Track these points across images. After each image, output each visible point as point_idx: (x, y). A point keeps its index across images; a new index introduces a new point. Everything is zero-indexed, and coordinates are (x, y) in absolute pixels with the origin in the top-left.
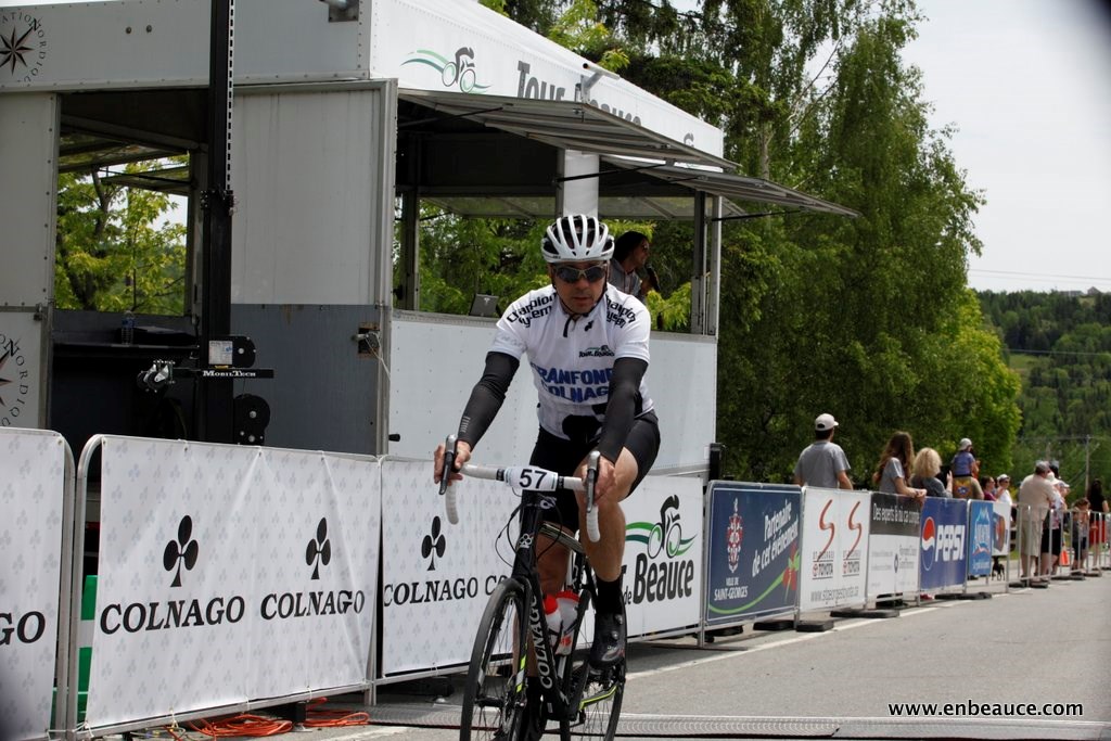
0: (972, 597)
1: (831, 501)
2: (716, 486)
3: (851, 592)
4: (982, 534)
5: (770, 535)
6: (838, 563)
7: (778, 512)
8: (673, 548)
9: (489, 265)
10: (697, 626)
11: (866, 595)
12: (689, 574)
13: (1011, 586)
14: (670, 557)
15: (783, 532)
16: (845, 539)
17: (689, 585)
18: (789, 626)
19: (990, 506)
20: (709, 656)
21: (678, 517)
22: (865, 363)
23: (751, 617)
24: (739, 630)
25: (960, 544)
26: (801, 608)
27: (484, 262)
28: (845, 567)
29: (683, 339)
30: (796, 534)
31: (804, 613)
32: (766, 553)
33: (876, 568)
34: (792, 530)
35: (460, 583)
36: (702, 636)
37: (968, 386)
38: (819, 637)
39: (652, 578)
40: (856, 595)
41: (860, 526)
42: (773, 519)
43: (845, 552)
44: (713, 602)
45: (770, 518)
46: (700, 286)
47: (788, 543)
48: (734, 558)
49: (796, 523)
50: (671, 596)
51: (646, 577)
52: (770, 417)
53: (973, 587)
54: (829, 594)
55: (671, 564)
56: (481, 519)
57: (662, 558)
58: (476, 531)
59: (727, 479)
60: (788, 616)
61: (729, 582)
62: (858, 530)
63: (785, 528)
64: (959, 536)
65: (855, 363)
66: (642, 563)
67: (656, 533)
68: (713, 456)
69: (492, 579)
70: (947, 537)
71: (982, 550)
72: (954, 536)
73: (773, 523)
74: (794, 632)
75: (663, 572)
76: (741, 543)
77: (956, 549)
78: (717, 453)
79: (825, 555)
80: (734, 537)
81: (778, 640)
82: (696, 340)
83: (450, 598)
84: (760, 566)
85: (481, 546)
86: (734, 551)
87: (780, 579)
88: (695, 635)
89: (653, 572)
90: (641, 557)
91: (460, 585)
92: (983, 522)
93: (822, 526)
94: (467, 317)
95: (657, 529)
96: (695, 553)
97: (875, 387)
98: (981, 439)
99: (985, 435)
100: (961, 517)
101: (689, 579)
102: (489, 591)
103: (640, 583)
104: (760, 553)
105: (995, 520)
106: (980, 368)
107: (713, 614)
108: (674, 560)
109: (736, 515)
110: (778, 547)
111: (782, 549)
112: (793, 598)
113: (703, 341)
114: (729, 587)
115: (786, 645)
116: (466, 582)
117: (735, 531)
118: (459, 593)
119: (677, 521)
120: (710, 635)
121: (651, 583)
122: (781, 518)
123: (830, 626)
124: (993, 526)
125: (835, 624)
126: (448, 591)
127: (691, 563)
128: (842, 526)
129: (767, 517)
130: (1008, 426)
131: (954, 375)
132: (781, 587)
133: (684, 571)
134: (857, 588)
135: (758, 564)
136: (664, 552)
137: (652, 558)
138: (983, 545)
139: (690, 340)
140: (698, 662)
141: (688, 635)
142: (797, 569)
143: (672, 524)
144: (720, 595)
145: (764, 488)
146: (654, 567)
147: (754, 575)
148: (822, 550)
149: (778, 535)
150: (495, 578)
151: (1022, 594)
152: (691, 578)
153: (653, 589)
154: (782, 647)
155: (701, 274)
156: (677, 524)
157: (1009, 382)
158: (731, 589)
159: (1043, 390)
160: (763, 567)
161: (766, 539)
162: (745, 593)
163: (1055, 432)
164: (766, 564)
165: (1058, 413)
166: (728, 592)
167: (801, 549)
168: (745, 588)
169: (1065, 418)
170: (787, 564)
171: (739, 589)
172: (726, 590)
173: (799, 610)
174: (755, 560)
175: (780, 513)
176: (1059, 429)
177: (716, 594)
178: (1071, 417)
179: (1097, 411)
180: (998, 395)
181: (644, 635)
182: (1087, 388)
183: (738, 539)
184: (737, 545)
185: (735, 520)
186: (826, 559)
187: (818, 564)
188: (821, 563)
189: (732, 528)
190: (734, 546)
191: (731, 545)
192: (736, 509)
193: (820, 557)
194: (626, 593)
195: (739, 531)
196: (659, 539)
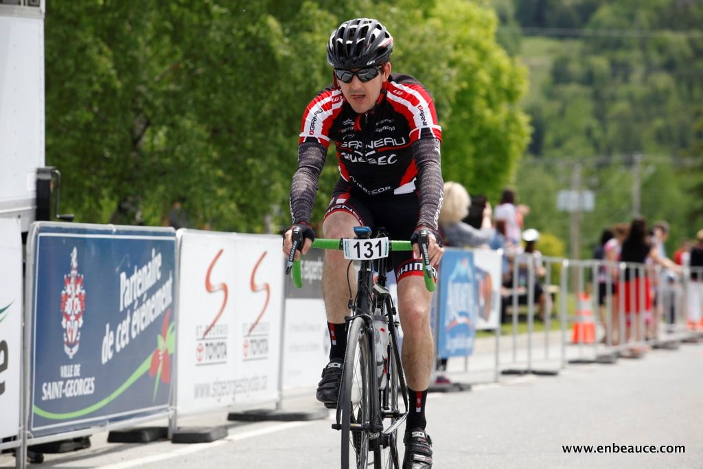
0: (442, 390)
1: (222, 251)
2: (43, 229)
3: (256, 383)
4: (460, 298)
5: (128, 302)
6: (235, 341)
7: (140, 267)
11: (280, 388)
12: (2, 362)
13: (504, 373)
15: (149, 297)
16: (245, 306)
18: (161, 434)
19: (471, 258)
22: (282, 49)
23: (101, 424)
24: (83, 442)
26: (181, 409)
28: (246, 346)
30: (169, 300)
31: (184, 415)
32: (123, 328)
33: (297, 348)
34: (164, 293)
36: (23, 453)
38: (204, 451)
40: (264, 388)
41: (267, 288)
42: (133, 278)
43: (245, 325)
44: (39, 403)
45: (128, 277)
47: (158, 313)
48: (73, 336)
49: (169, 283)
52: (144, 131)
54: (222, 387)
59: (61, 219)
60: (159, 421)
61: (65, 371)
62: (264, 293)
63: (152, 291)
65: (268, 52)
68: (41, 186)
71: (460, 320)
73: (131, 286)
74: (168, 444)
76: (84, 314)
78: (48, 182)
79: (213, 330)
80: (73, 305)
81: (141, 456)
82: (11, 14)
84: (113, 347)
86: (72, 326)
87: (146, 366)
88: (14, 452)
92: (462, 279)
93: (209, 287)
96: (11, 330)
97: (296, 84)
98: (470, 162)
99: (477, 155)
104: (114, 328)
105: (478, 277)
106: (470, 57)
107: (40, 421)
109: (74, 272)
110: (142, 319)
111: (147, 323)
112: (166, 395)
113: (20, 15)
114: (65, 380)
115: (151, 464)
117: (73, 296)
120: (36, 452)
122: (148, 274)
123: (222, 433)
124: (476, 285)
125: (230, 431)
127: (3, 345)
128: (239, 288)
129: (123, 275)
130: (509, 143)
131: (415, 64)
132: (147, 378)
134: (264, 377)
135: (110, 345)
138: (462, 314)
141: (5, 451)
142: (170, 352)
144: (52, 391)
145: (118, 233)
147: (104, 360)
148: (209, 324)
149: (141, 301)
151: (519, 384)
152: (5, 366)
158: (68, 382)
159: (572, 89)
160: (118, 349)
161: (122, 309)
162: (90, 388)
163: (590, 150)
164: (123, 344)
165: (594, 123)
166: (64, 387)
167: (177, 322)
168: (91, 381)
169: (605, 130)
170: (155, 344)
171: (80, 382)
172: (61, 383)
173: (176, 411)
174: (106, 340)
175: (145, 269)
176: (596, 145)
177: (44, 390)
178: (613, 129)
179: (650, 118)
180: (494, 96)
182: (636, 85)
183: (79, 309)
184: (77, 319)
185: (72, 280)
186: (216, 336)
187: (204, 342)
188: (209, 342)
189: (69, 291)
190: (73, 318)
191: (68, 317)
192: (74, 264)
193: (206, 333)
195: (79, 296)
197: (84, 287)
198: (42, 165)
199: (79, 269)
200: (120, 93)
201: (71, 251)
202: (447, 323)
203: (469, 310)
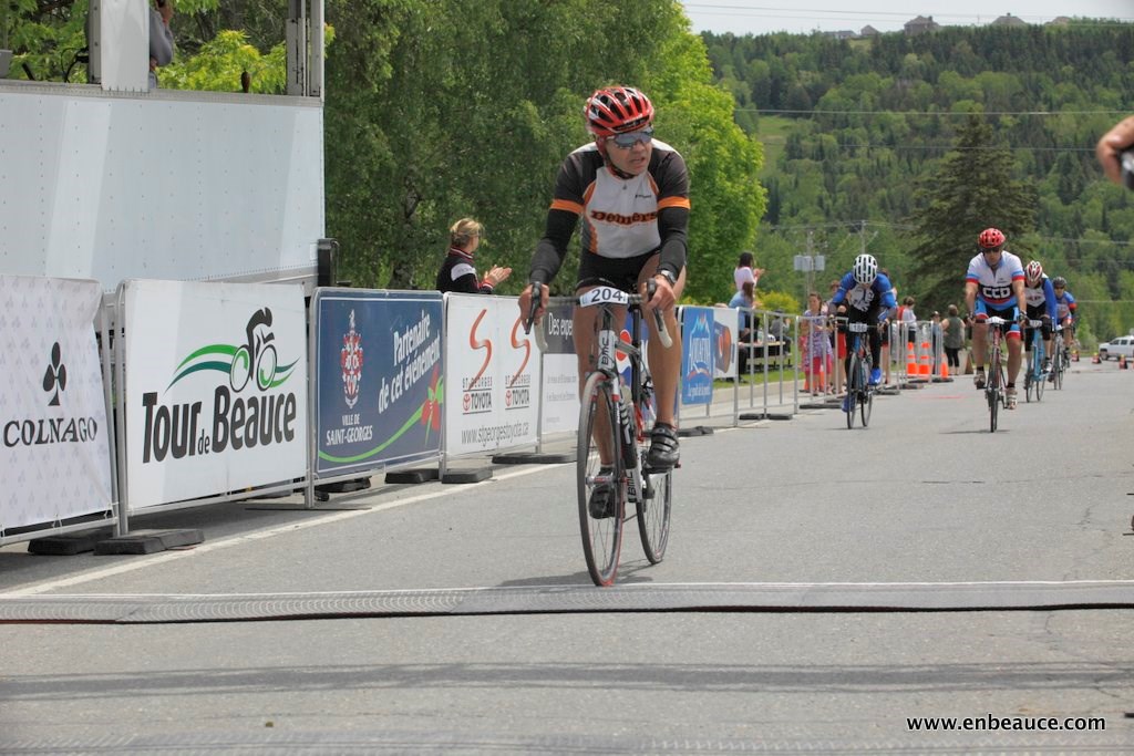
0: (686, 433)
1: (484, 311)
2: (324, 294)
3: (519, 429)
4: (700, 351)
5: (401, 358)
6: (499, 392)
7: (411, 327)
8: (266, 378)
10: (303, 479)
11: (539, 433)
12: (290, 412)
13: (742, 418)
14: (262, 390)
15: (420, 353)
16: (508, 360)
17: (291, 425)
18: (433, 476)
19: (710, 315)
21: (271, 337)
22: (539, 129)
23: (379, 466)
24: (363, 483)
26: (448, 452)
28: (508, 397)
29: (275, 103)
30: (438, 355)
31: (453, 459)
32: (397, 381)
33: (554, 398)
34: (432, 351)
36: (311, 492)
38: (470, 490)
39: (238, 418)
40: (524, 434)
41: (527, 344)
42: (405, 337)
43: (507, 377)
44: (324, 448)
45: (401, 336)
46: (297, 32)
47: (427, 367)
48: (352, 388)
49: (437, 341)
50: (266, 440)
51: (229, 417)
52: (416, 205)
53: (688, 420)
54: (486, 433)
55: (264, 399)
57: (251, 391)
59: (341, 285)
60: (431, 464)
61: (346, 420)
62: (525, 349)
63: (422, 348)
65: (527, 133)
66: (222, 398)
67: (241, 359)
68: (322, 255)
69: (13, 427)
71: (699, 371)
73: (402, 344)
74: (439, 484)
75: (252, 409)
76: (362, 369)
78: (329, 251)
79: (478, 383)
80: (352, 361)
81: (414, 495)
82: (294, 104)
84: (389, 398)
86: (352, 380)
87: (418, 415)
88: (303, 491)
89: (239, 410)
90: (221, 391)
92: (701, 334)
93: (473, 344)
95: (243, 354)
96: (297, 383)
98: (712, 229)
99: (717, 222)
101: (289, 418)
102: (11, 441)
103: (221, 425)
104: (389, 382)
105: (717, 331)
106: (711, 135)
107: (325, 464)
108: (268, 394)
109: (352, 332)
110: (414, 372)
111: (418, 376)
112: (437, 440)
113: (303, 105)
114: (347, 428)
115: (424, 501)
117: (352, 354)
119: (270, 343)
120: (324, 491)
121: (236, 425)
122: (419, 333)
123: (487, 473)
124: (715, 340)
125: (494, 472)
127: (291, 398)
128: (501, 344)
129: (396, 334)
130: (747, 213)
132: (419, 426)
133: (282, 407)
134: (526, 424)
135: (385, 397)
136: (253, 383)
137: (237, 391)
138: (700, 365)
139: (285, 104)
140: (302, 524)
141: (296, 491)
142: (441, 401)
143: (263, 346)
144: (335, 438)
145: (391, 296)
146: (239, 403)
147: (381, 410)
148: (475, 376)
149: (412, 357)
150: (17, 424)
151: (757, 427)
152: (293, 416)
153: (240, 432)
154: (417, 503)
155: (298, 15)
156: (270, 346)
157: (748, 154)
158: (349, 429)
159: (804, 163)
160: (393, 400)
161: (395, 364)
162: (369, 435)
163: (822, 218)
164: (397, 396)
165: (825, 193)
166: (345, 435)
167: (446, 376)
168: (369, 428)
169: (835, 201)
170: (427, 396)
171: (360, 430)
172: (343, 431)
173: (445, 455)
174: (382, 391)
175: (415, 328)
176: (827, 214)
177: (328, 437)
178: (842, 198)
179: (876, 190)
180: (733, 169)
181: (228, 493)
182: (862, 160)
183: (358, 364)
184: (356, 373)
185: (351, 339)
186: (481, 388)
187: (470, 393)
188: (475, 393)
189: (348, 349)
190: (352, 373)
191: (348, 372)
192: (353, 325)
193: (472, 385)
194: (202, 439)
195: (357, 353)
196: (246, 367)
198: (323, 237)
199: (357, 329)
200: (394, 172)
202: (689, 373)
203: (707, 362)
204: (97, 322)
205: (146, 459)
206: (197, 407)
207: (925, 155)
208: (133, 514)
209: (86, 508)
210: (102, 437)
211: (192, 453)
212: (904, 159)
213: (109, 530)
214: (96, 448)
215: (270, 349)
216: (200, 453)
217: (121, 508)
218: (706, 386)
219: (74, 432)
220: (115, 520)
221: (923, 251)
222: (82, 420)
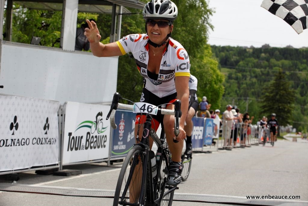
0: (205, 152)
4: (209, 130)
8: (100, 130)
9: (38, 27)
10: (107, 158)
12: (105, 140)
13: (219, 149)
14: (99, 133)
17: (105, 144)
19: (212, 121)
20: (111, 169)
21: (102, 119)
24: (121, 160)
25: (201, 133)
27: (36, 26)
35: (23, 140)
36: (109, 162)
37: (206, 78)
39: (92, 141)
44: (113, 150)
46: (113, 38)
48: (121, 135)
50: (99, 147)
51: (90, 140)
53: (205, 149)
55: (99, 136)
56: (32, 117)
57: (96, 134)
58: (30, 121)
61: (119, 143)
64: (201, 131)
66: (88, 135)
67: (94, 125)
69: (35, 139)
70: (197, 130)
71: (209, 136)
72: (199, 131)
75: (96, 139)
76: (124, 130)
77: (199, 135)
80: (122, 127)
83: (19, 145)
84: (130, 138)
85: (31, 127)
86: (121, 132)
88: (106, 162)
89: (92, 139)
90: (88, 133)
91: (23, 141)
92: (210, 126)
94: (29, 45)
95: (94, 123)
96: (107, 132)
99: (211, 95)
100: (202, 124)
101: (105, 142)
102: (34, 143)
103: (88, 142)
104: (131, 133)
105: (214, 125)
106: (212, 72)
107: (113, 155)
108: (100, 135)
114: (119, 145)
116: (25, 140)
118: (23, 144)
119: (102, 121)
120: (112, 162)
121: (91, 143)
124: (213, 128)
126: (19, 143)
127: (106, 136)
129: (133, 121)
130: (219, 93)
133: (103, 139)
136: (96, 132)
137: (92, 134)
138: (209, 134)
140: (108, 171)
141: (104, 161)
143: (100, 122)
144: (116, 148)
146: (93, 137)
147: (128, 141)
150: (36, 139)
151: (223, 152)
153: (92, 145)
155: (113, 33)
156: (102, 122)
157: (220, 77)
158: (120, 146)
159: (232, 81)
161: (133, 129)
162: (125, 148)
163: (236, 96)
165: (237, 89)
166: (119, 147)
168: (125, 146)
169: (240, 91)
171: (122, 146)
172: (118, 146)
174: (129, 136)
176: (238, 95)
177: (114, 147)
178: (242, 91)
179: (251, 89)
180: (217, 82)
181: (88, 161)
182: (248, 81)
184: (123, 130)
185: (122, 121)
189: (121, 124)
190: (121, 130)
191: (120, 130)
192: (123, 117)
194: (82, 146)
195: (123, 125)
196: (95, 127)
197: (125, 123)
199: (124, 119)
201: (122, 114)
202: (206, 136)
203: (211, 134)
204: (58, 112)
205: (68, 150)
206: (82, 137)
207: (265, 81)
208: (64, 165)
209: (52, 162)
210: (57, 143)
211: (80, 149)
212: (259, 82)
213: (57, 169)
214: (55, 146)
215: (101, 123)
216: (82, 149)
217: (61, 163)
218: (210, 139)
219: (50, 142)
220: (59, 166)
221: (264, 107)
222: (52, 139)
